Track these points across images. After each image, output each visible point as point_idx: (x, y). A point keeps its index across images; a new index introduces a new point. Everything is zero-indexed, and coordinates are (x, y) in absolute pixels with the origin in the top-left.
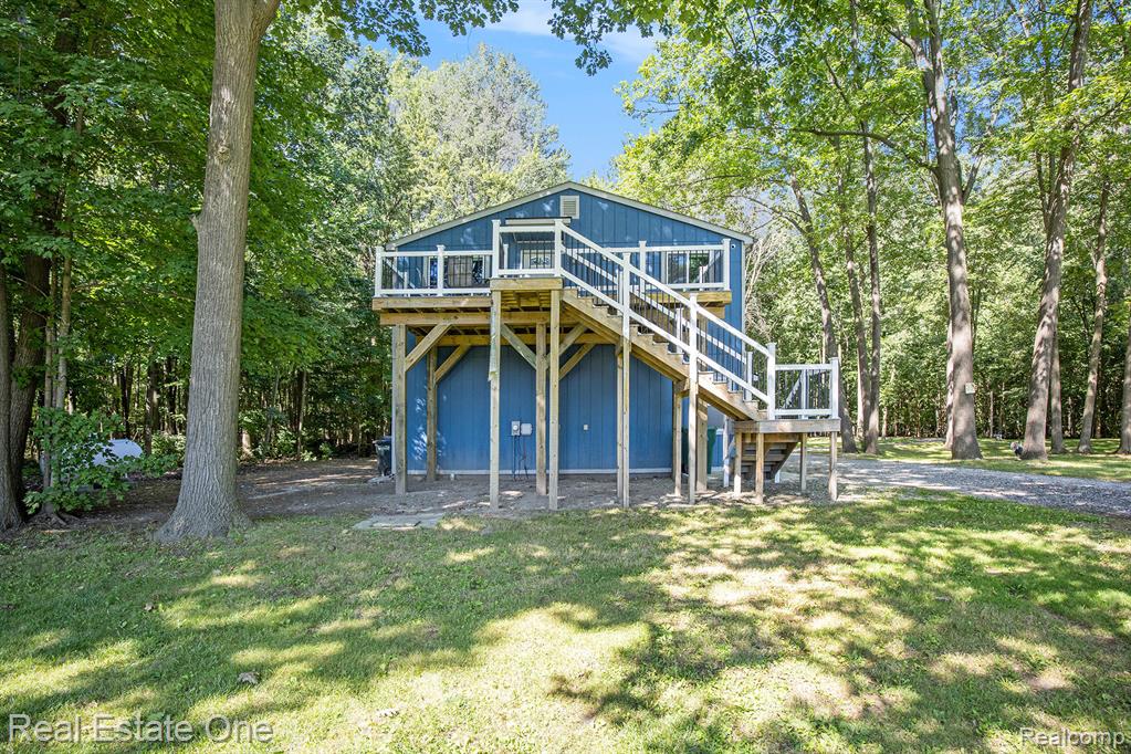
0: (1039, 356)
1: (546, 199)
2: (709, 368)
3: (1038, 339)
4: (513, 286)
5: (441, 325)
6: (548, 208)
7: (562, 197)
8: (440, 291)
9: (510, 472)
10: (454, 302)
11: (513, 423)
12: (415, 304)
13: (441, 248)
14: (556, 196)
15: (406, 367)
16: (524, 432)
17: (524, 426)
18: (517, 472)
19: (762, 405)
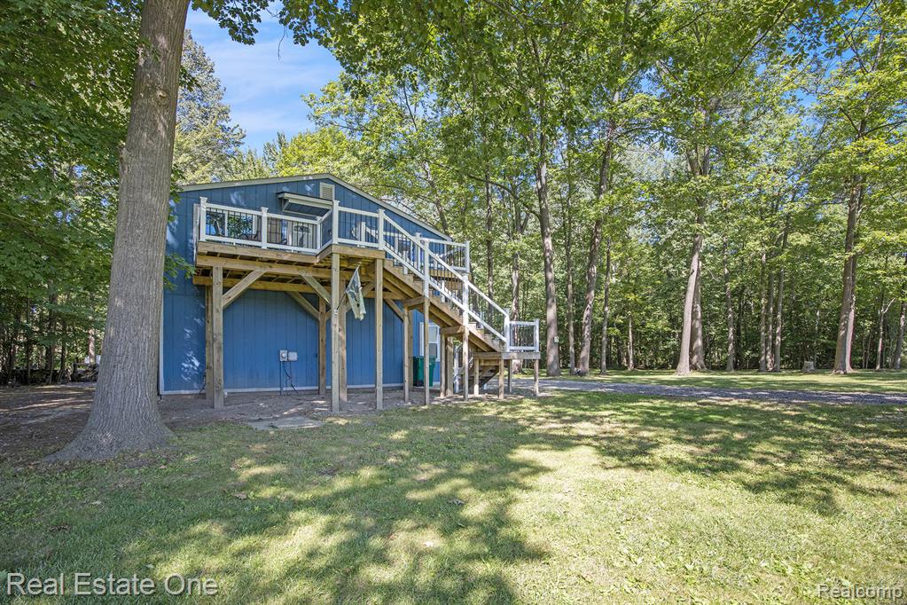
0: (586, 325)
1: (308, 182)
2: (474, 320)
3: (585, 316)
4: (350, 252)
5: (258, 271)
6: (309, 188)
7: (321, 183)
8: (264, 244)
9: (279, 389)
10: (277, 255)
11: (281, 351)
12: (240, 252)
13: (264, 210)
14: (317, 181)
15: (225, 303)
16: (290, 359)
17: (290, 354)
18: (284, 389)
19: (502, 343)
